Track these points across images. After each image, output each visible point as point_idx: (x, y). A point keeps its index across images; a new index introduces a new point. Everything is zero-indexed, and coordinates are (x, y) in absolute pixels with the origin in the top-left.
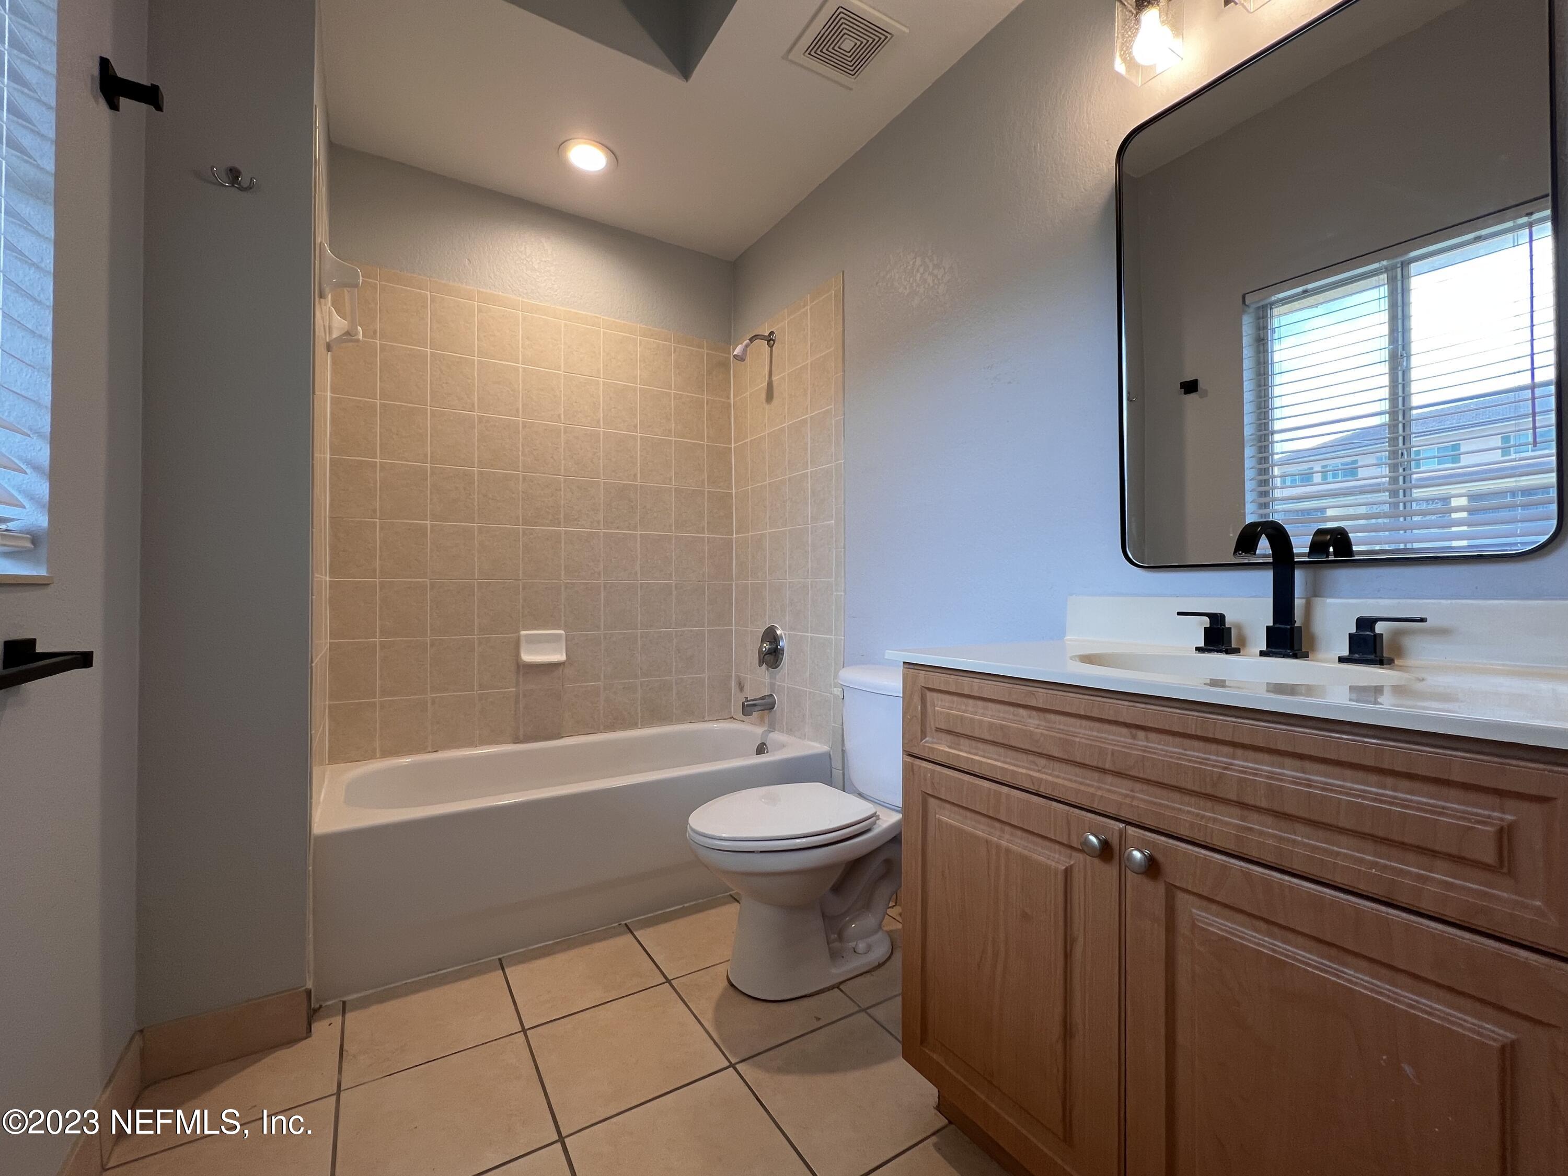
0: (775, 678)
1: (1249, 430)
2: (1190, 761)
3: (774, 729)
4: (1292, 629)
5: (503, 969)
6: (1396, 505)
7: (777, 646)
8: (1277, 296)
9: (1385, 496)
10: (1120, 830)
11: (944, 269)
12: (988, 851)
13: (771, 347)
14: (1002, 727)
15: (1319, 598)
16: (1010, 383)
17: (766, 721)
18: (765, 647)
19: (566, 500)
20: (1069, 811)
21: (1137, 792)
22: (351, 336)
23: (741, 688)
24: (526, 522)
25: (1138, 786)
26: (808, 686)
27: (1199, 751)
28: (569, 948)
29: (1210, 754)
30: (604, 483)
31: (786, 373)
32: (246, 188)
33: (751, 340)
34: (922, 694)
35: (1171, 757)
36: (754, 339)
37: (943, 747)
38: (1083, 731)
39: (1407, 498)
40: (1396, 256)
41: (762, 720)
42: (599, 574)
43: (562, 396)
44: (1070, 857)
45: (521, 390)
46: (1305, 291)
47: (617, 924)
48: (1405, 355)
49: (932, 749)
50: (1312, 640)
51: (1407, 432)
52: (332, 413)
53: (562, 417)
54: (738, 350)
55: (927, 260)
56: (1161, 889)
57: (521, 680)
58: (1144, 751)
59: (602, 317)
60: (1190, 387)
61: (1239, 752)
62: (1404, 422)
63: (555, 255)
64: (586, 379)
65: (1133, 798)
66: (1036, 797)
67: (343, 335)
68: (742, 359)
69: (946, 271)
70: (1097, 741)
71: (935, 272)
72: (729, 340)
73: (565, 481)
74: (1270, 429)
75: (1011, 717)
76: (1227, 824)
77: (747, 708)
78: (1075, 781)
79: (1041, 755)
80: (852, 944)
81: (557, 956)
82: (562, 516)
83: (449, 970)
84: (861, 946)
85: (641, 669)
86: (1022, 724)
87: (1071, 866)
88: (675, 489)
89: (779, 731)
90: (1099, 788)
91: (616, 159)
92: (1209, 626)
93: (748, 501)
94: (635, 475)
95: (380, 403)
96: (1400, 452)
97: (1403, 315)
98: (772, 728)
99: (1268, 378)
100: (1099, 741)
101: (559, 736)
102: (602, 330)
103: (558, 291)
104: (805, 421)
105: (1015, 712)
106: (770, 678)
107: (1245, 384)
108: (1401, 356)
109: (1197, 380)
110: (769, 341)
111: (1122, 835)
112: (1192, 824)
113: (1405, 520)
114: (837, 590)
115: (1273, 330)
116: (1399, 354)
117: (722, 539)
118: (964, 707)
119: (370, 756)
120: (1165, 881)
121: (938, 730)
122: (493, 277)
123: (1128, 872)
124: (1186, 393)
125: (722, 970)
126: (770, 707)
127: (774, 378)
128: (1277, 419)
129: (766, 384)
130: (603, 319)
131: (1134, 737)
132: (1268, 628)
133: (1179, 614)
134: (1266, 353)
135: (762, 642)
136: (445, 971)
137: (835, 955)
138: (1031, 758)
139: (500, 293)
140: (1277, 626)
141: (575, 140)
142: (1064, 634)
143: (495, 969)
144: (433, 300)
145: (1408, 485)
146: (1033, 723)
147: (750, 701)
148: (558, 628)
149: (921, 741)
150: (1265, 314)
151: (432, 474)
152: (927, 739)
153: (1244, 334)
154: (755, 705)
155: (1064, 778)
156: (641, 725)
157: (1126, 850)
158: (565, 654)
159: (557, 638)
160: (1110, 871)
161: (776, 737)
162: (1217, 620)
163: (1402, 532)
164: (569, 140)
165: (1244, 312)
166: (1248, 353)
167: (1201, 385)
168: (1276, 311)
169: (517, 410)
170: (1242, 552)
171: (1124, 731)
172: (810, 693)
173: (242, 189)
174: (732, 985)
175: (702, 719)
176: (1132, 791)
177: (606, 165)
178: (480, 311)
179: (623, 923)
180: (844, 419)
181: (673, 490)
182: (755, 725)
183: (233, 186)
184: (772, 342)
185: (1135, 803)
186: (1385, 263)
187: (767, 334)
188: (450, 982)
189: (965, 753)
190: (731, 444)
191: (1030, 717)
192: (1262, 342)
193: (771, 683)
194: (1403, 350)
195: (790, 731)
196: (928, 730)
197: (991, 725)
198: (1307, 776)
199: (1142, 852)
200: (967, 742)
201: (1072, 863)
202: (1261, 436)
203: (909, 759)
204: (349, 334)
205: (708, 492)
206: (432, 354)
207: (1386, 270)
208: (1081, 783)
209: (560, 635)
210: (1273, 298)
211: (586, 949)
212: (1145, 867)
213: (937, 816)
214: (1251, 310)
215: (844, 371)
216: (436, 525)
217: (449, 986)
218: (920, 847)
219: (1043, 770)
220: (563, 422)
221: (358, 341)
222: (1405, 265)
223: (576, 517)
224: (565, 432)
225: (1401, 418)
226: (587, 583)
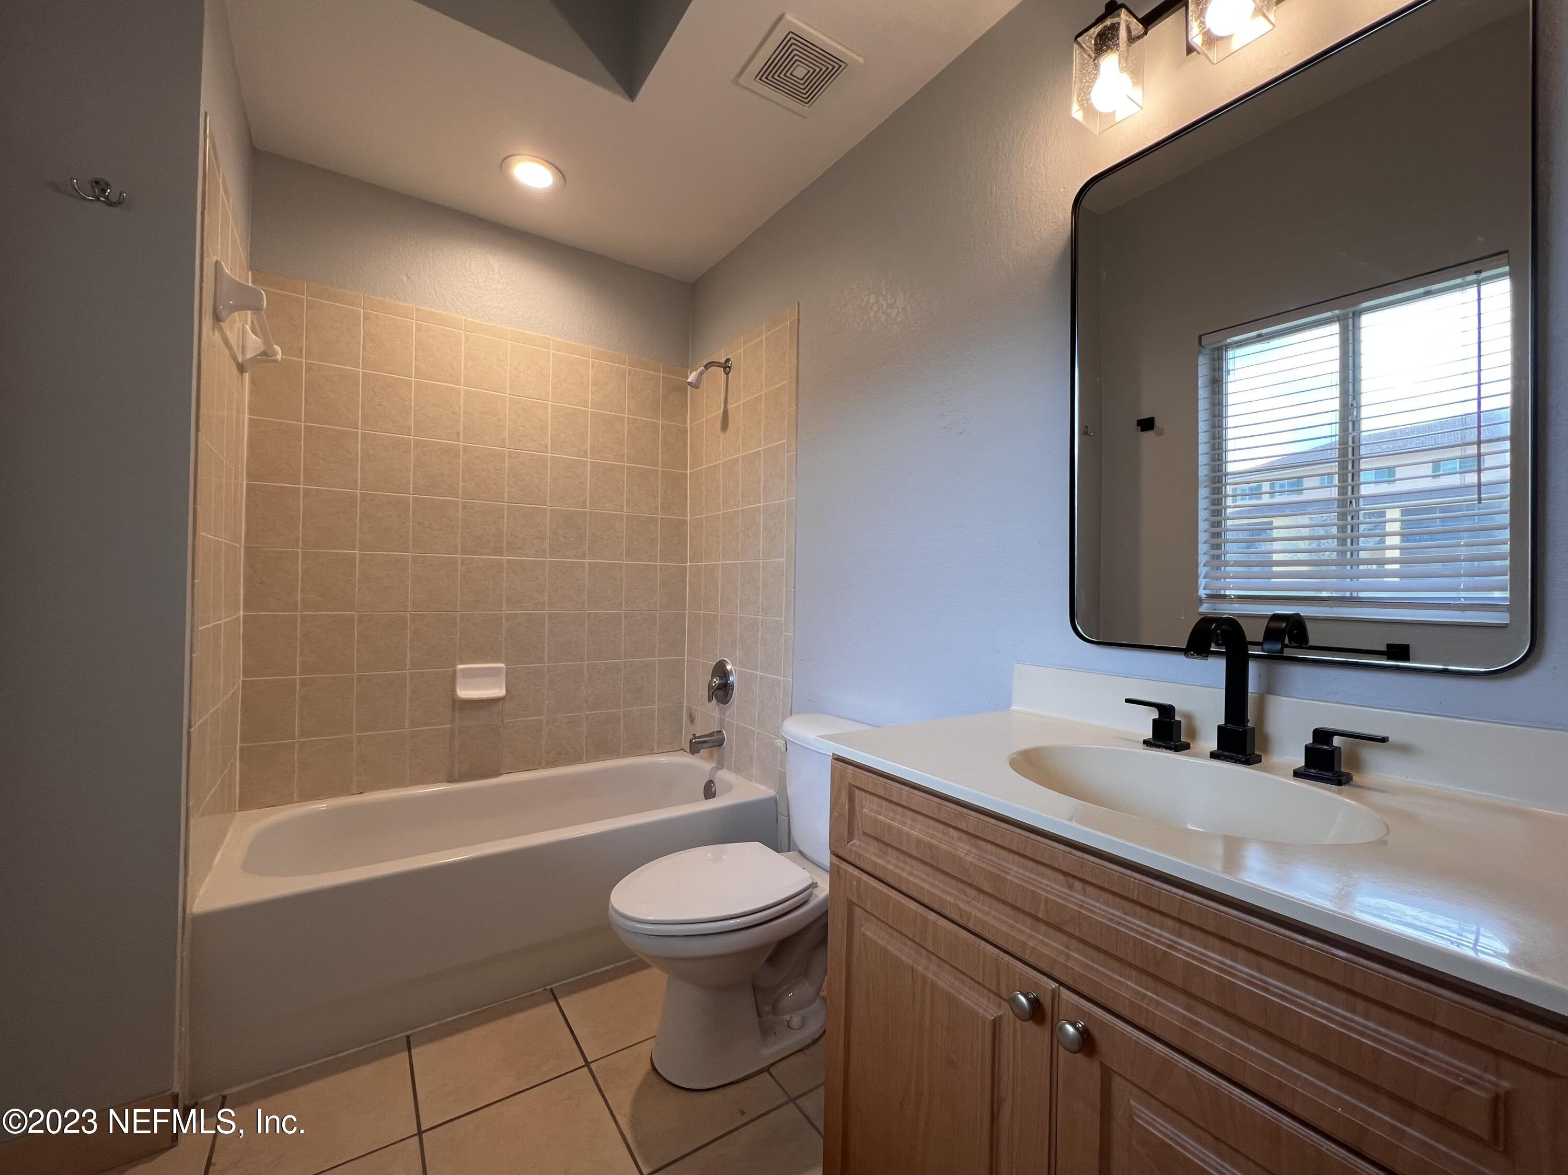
0: (724, 714)
1: (1203, 472)
2: (1131, 929)
3: (723, 766)
4: (1245, 731)
5: (409, 1050)
6: (1343, 553)
7: (727, 682)
8: (1232, 338)
9: (1334, 543)
10: (1053, 990)
11: (898, 308)
12: (913, 979)
13: (727, 374)
14: (931, 846)
15: (1275, 697)
16: (961, 433)
17: (715, 757)
18: (715, 682)
19: (510, 527)
20: (998, 956)
21: (1072, 950)
22: (269, 356)
23: (692, 719)
24: (464, 551)
25: (1074, 943)
26: (756, 726)
27: (1141, 919)
28: (487, 1021)
29: (1153, 926)
30: (551, 510)
31: (741, 402)
32: (115, 203)
33: (707, 366)
34: (849, 791)
35: (1111, 920)
36: (710, 365)
37: (870, 854)
38: (1015, 869)
39: (1355, 547)
40: (1346, 307)
41: (711, 756)
42: (544, 604)
43: (507, 420)
44: (1000, 1006)
45: (462, 413)
46: (1259, 336)
47: (542, 989)
48: (1355, 405)
49: (859, 855)
50: (1266, 741)
51: (1356, 482)
52: (250, 437)
53: (507, 441)
54: (692, 378)
55: (881, 299)
56: (1097, 1071)
57: (457, 715)
58: (1081, 906)
59: (553, 338)
60: (1147, 425)
61: (1187, 930)
62: (1353, 471)
63: (502, 273)
64: (533, 402)
65: (1068, 957)
66: (965, 932)
67: (260, 355)
68: (696, 386)
69: (900, 310)
70: (1029, 883)
71: (889, 311)
72: (686, 367)
73: (509, 508)
74: (1224, 471)
75: (940, 835)
76: (1171, 1011)
77: (695, 747)
78: (1006, 923)
79: (970, 885)
80: (787, 1017)
81: (470, 1031)
82: (505, 545)
83: (351, 1051)
84: (796, 1021)
85: (587, 702)
86: (952, 846)
87: (1000, 1016)
88: (627, 516)
89: (727, 768)
90: (1032, 937)
91: (564, 178)
92: (1158, 717)
93: (702, 528)
94: (584, 502)
95: (305, 425)
96: (1349, 500)
97: (1354, 366)
98: (720, 766)
99: (1222, 420)
100: (1032, 884)
101: (497, 774)
102: (551, 351)
103: (505, 310)
104: (758, 453)
105: (945, 831)
106: (720, 713)
107: (1200, 424)
108: (1352, 405)
109: (1153, 418)
110: (725, 368)
111: (1055, 995)
112: (1132, 1003)
113: (1352, 568)
114: (787, 631)
115: (1228, 372)
116: (1350, 404)
117: (675, 567)
118: (892, 814)
119: (286, 800)
120: (1101, 1063)
121: (865, 834)
122: (433, 294)
123: (1061, 1049)
124: (1142, 430)
125: (647, 1047)
126: (720, 743)
127: (730, 407)
128: (1230, 462)
129: (721, 411)
130: (553, 340)
131: (1071, 887)
132: (1219, 727)
133: (1128, 701)
134: (1220, 396)
135: (713, 676)
136: (346, 1053)
137: (767, 1032)
138: (961, 886)
139: (441, 311)
140: (1230, 726)
141: (522, 157)
142: (1009, 705)
143: (402, 1051)
144: (366, 318)
145: (1355, 533)
146: (963, 849)
147: (699, 737)
148: (499, 661)
149: (848, 843)
150: (1220, 355)
151: (363, 501)
152: (854, 841)
153: (1200, 375)
154: (705, 742)
155: (994, 917)
156: (587, 760)
157: (1058, 1021)
158: (504, 689)
159: (495, 672)
160: (1039, 1035)
161: (725, 776)
162: (1166, 711)
163: (1348, 580)
164: (512, 156)
165: (1200, 353)
166: (1203, 393)
167: (1157, 423)
168: (1231, 354)
169: (458, 434)
170: (1195, 653)
171: (1060, 877)
172: (758, 733)
173: (110, 203)
174: (655, 1069)
175: (651, 752)
176: (1067, 947)
177: (553, 182)
178: (418, 329)
179: (549, 987)
180: (796, 454)
181: (625, 517)
182: (704, 759)
183: (98, 200)
184: (728, 369)
185: (1070, 964)
186: (1337, 312)
187: (723, 361)
188: (348, 1069)
189: (891, 865)
190: (686, 470)
191: (960, 839)
192: (1217, 383)
193: (720, 718)
194: (1354, 400)
195: (737, 770)
196: (856, 831)
197: (919, 842)
198: (1265, 978)
199: (1073, 1025)
200: (894, 852)
201: (1001, 1013)
202: (1214, 477)
203: (836, 861)
204: (266, 355)
205: (662, 518)
206: (364, 374)
207: (1338, 319)
208: (1012, 927)
209: (499, 669)
210: (1229, 341)
211: (502, 1023)
212: (1079, 1044)
213: (863, 929)
214: (1206, 351)
215: (797, 406)
216: (365, 554)
217: (346, 1073)
218: (844, 958)
219: (973, 902)
220: (507, 446)
221: (276, 361)
222: (1357, 315)
223: (520, 545)
224: (510, 457)
225: (1350, 468)
226: (531, 614)
